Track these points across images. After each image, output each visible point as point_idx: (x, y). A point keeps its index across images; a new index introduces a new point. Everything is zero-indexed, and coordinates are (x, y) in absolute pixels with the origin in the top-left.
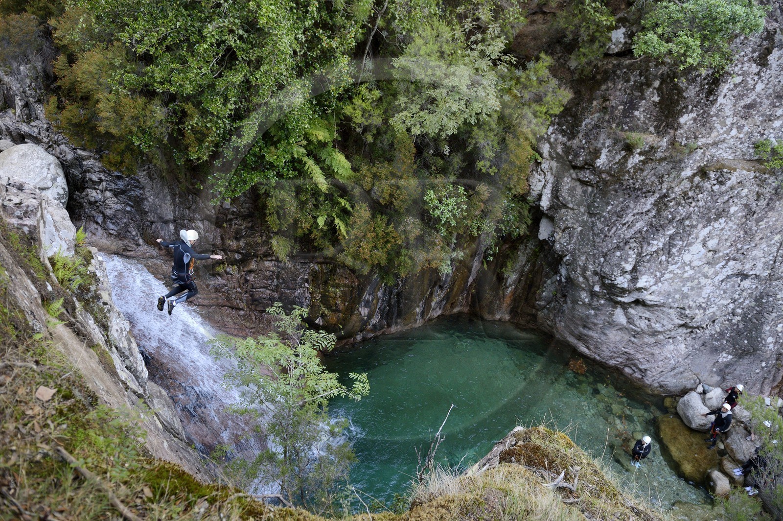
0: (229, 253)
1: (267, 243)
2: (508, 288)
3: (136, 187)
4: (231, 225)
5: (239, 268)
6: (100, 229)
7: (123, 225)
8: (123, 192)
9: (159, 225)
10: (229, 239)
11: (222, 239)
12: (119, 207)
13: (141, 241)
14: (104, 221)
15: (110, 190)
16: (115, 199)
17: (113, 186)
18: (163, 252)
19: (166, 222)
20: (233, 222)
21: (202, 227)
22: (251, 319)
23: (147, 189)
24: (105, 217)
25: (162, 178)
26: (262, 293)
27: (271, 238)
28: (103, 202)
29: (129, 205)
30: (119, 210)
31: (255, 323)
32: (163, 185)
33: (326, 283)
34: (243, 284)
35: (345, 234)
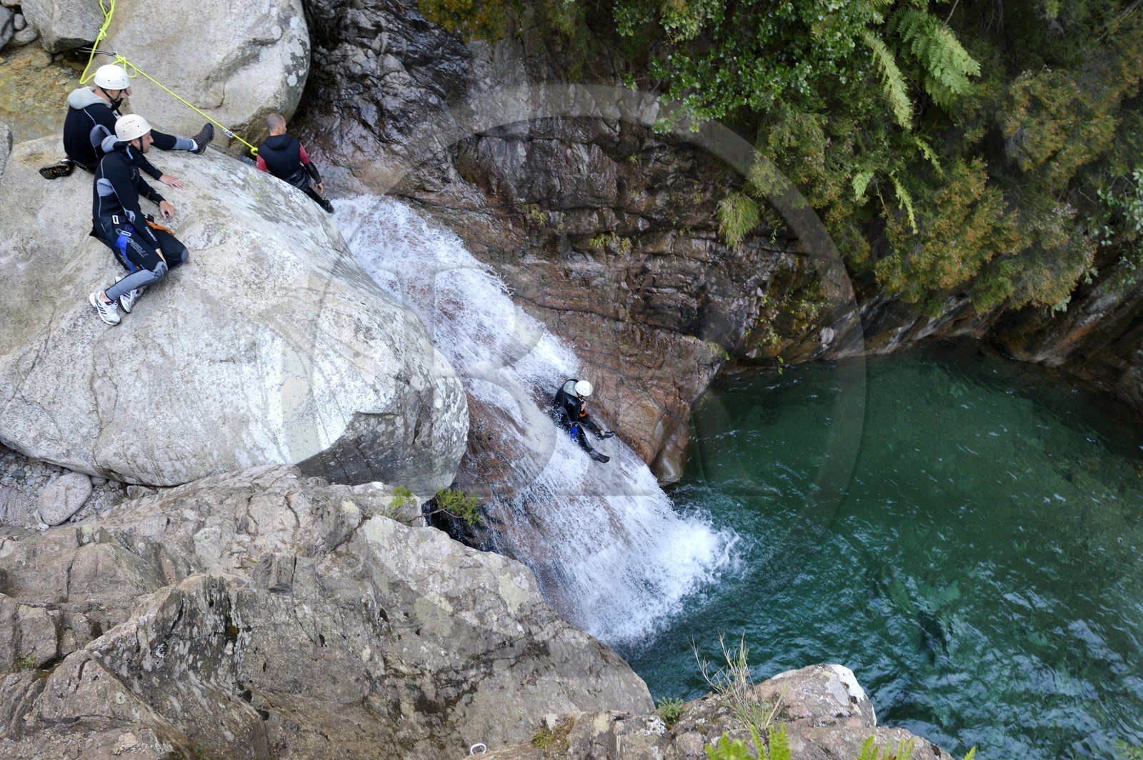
0: (626, 216)
1: (711, 206)
2: (1089, 314)
3: (455, 52)
4: (646, 161)
5: (634, 243)
6: (371, 139)
7: (420, 136)
8: (425, 60)
9: (496, 143)
10: (635, 188)
11: (620, 186)
12: (414, 93)
13: (452, 173)
14: (381, 123)
15: (398, 54)
16: (405, 75)
17: (404, 45)
18: (495, 200)
19: (510, 139)
20: (654, 156)
21: (586, 158)
23: (478, 61)
24: (382, 111)
25: (515, 37)
26: (670, 297)
27: (723, 196)
28: (380, 78)
29: (435, 92)
30: (413, 102)
31: (638, 347)
32: (514, 56)
33: (798, 294)
34: (636, 276)
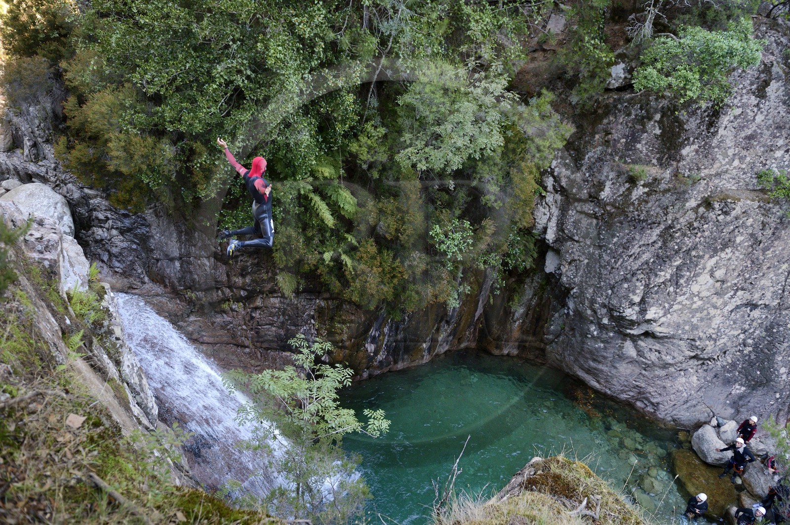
0: (235, 290)
1: (273, 279)
2: (515, 322)
3: (143, 225)
4: (236, 262)
5: (244, 305)
6: (105, 267)
7: (128, 263)
8: (129, 230)
9: (165, 263)
10: (235, 275)
11: (228, 276)
12: (125, 245)
13: (146, 279)
14: (110, 259)
15: (117, 228)
16: (121, 237)
17: (119, 224)
18: (168, 290)
19: (172, 260)
20: (239, 259)
21: (208, 264)
22: (257, 357)
23: (153, 227)
24: (111, 255)
25: (169, 215)
26: (268, 330)
27: (276, 274)
28: (109, 240)
29: (135, 243)
30: (125, 248)
31: (260, 361)
32: (169, 223)
33: (332, 319)
34: (249, 321)
35: (351, 269)
